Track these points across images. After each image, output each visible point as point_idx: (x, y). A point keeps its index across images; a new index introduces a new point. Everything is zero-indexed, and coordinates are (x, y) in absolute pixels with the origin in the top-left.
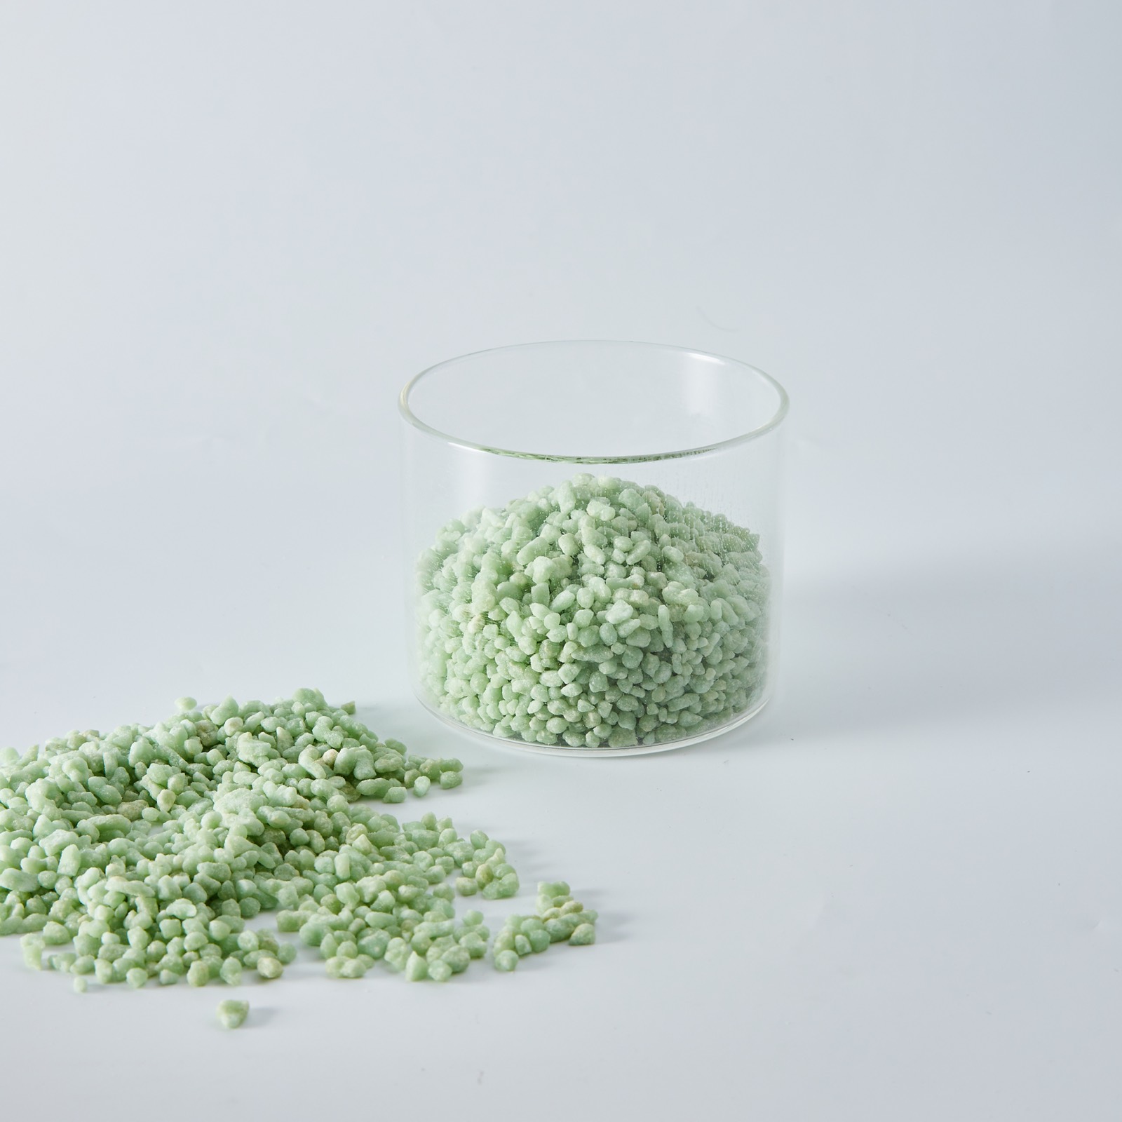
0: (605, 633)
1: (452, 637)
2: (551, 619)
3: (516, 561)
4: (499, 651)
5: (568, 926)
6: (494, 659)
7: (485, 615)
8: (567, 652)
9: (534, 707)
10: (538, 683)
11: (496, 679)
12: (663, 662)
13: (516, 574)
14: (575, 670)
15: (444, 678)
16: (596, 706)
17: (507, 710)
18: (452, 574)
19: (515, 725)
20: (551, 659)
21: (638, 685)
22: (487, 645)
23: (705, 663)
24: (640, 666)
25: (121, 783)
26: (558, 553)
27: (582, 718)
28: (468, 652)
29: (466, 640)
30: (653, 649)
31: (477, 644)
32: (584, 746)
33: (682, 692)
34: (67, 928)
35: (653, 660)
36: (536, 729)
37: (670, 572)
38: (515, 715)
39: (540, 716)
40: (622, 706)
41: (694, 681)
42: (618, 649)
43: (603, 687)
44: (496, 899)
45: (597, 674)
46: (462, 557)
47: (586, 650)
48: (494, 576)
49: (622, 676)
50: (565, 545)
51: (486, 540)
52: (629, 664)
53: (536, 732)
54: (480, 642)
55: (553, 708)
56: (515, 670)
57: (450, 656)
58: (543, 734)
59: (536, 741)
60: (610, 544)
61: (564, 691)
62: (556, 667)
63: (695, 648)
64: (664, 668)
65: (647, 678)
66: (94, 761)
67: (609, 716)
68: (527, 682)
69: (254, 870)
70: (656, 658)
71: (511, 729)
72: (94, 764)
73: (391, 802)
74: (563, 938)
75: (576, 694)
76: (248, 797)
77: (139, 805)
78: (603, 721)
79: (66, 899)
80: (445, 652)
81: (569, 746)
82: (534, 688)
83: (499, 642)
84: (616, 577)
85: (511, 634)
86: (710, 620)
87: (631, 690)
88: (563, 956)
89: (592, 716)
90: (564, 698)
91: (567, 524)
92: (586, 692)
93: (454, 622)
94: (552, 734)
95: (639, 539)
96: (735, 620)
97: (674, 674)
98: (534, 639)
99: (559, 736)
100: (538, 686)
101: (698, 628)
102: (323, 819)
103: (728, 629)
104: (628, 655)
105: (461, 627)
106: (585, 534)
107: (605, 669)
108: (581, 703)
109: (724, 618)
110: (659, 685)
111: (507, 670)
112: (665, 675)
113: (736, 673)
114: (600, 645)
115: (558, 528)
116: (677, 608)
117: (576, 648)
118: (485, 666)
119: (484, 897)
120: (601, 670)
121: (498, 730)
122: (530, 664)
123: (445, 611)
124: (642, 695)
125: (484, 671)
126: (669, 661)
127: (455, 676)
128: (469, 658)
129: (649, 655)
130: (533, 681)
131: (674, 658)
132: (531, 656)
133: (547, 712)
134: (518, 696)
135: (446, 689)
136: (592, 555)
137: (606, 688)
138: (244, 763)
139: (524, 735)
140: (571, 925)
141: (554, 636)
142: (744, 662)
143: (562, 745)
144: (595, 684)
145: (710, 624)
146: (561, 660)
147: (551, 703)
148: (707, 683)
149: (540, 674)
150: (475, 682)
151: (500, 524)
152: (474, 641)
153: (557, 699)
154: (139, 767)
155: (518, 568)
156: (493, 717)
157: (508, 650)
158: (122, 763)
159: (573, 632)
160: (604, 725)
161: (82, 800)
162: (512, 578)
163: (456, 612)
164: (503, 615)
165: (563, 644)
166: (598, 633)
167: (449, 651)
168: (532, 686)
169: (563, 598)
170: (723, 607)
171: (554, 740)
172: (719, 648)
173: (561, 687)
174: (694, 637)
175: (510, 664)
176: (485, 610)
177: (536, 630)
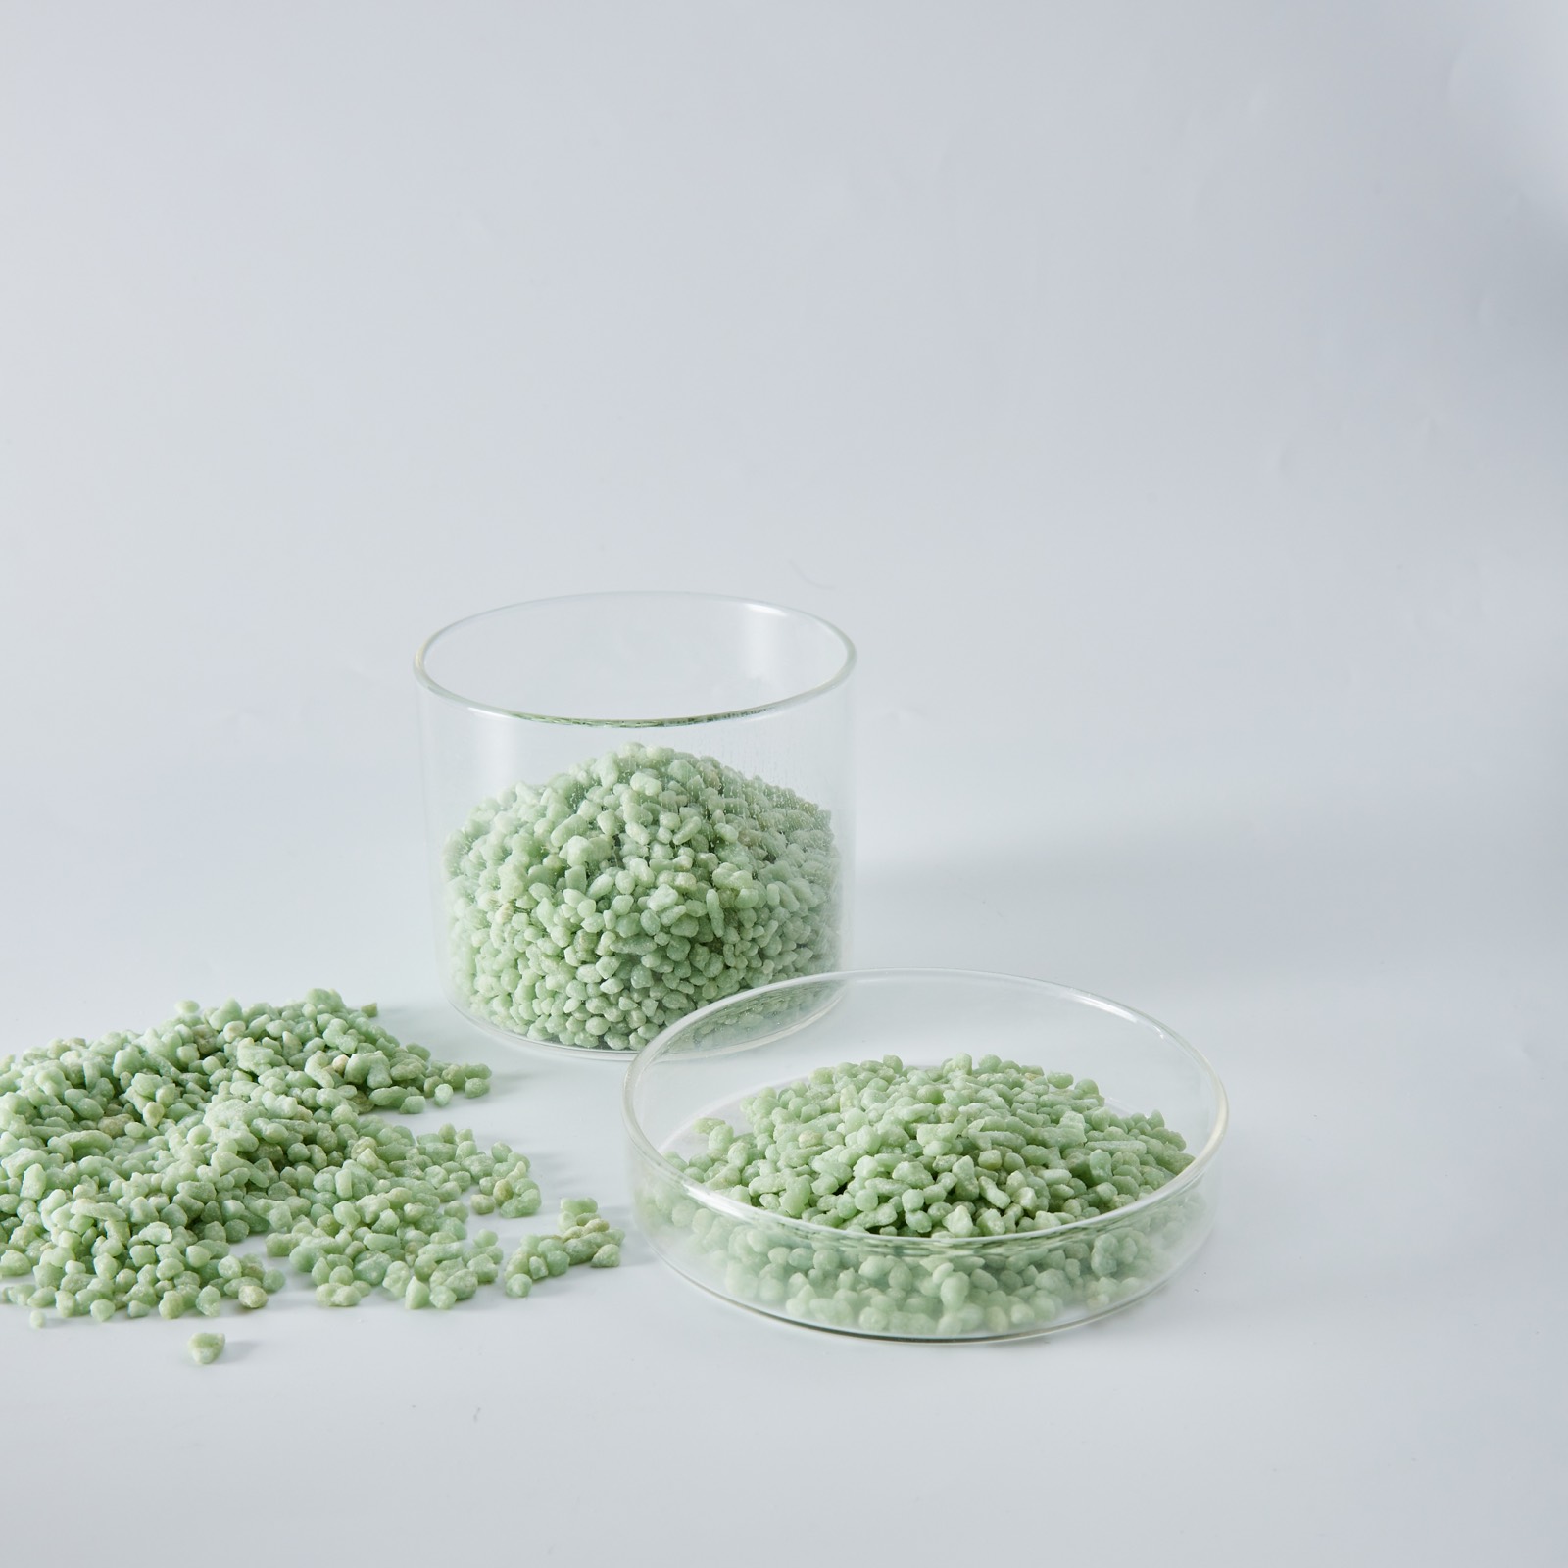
0: (645, 920)
1: (478, 929)
2: (586, 907)
3: (550, 842)
4: (530, 943)
5: (591, 1247)
6: (525, 952)
7: (513, 902)
8: (605, 943)
9: (571, 1006)
10: (575, 978)
11: (528, 974)
12: (713, 954)
13: (550, 856)
14: (615, 963)
15: (474, 975)
16: (639, 1003)
17: (541, 1010)
18: (480, 857)
19: (550, 1026)
20: (587, 951)
21: (687, 980)
22: (516, 937)
23: (762, 955)
24: (688, 958)
25: (104, 1095)
26: (597, 832)
27: (625, 1017)
28: (496, 945)
29: (494, 931)
30: (702, 940)
31: (505, 935)
32: (628, 1048)
33: (737, 986)
34: (28, 1257)
35: (702, 951)
36: (574, 1030)
37: (723, 853)
38: (550, 1015)
39: (577, 1015)
40: (667, 1003)
41: (750, 974)
42: (662, 939)
43: (647, 982)
44: (516, 1217)
45: (639, 967)
46: (492, 839)
47: (626, 941)
48: (526, 859)
49: (667, 969)
50: (604, 822)
51: (520, 819)
52: (674, 956)
53: (575, 1034)
54: (509, 933)
55: (591, 1007)
56: (548, 965)
57: (478, 950)
58: (582, 1035)
59: (575, 1045)
60: (656, 822)
61: (604, 987)
62: (594, 960)
63: (750, 938)
64: (714, 960)
65: (696, 971)
66: (73, 1072)
67: (655, 1015)
68: (562, 977)
69: (245, 1189)
70: (705, 949)
71: (546, 1031)
72: (74, 1075)
73: (408, 1113)
74: (584, 1260)
75: (616, 990)
76: (242, 1109)
77: (123, 1120)
78: (648, 1021)
79: (28, 1225)
80: (472, 946)
81: (611, 1049)
82: (570, 985)
83: (529, 933)
84: (661, 858)
85: (542, 925)
86: (767, 905)
87: (678, 986)
88: (586, 1281)
89: (635, 1015)
90: (604, 995)
91: (608, 800)
92: (627, 988)
93: (480, 912)
94: (592, 1036)
95: (688, 816)
96: (796, 906)
97: (727, 968)
98: (569, 929)
99: (601, 1038)
100: (575, 982)
101: (752, 915)
102: (326, 1132)
103: (788, 916)
104: (672, 946)
105: (489, 917)
106: (627, 811)
107: (648, 961)
108: (623, 1000)
109: (782, 903)
110: (710, 979)
111: (539, 965)
112: (716, 968)
113: (799, 966)
114: (641, 935)
115: (598, 804)
116: (728, 892)
117: (614, 938)
118: (516, 960)
119: (501, 1216)
120: (643, 963)
121: (533, 1032)
122: (564, 958)
123: (472, 899)
124: (691, 990)
125: (516, 966)
126: (721, 952)
127: (484, 973)
128: (498, 951)
129: (697, 945)
130: (568, 977)
131: (726, 948)
132: (565, 948)
133: (587, 1012)
134: (554, 994)
135: (476, 987)
136: (635, 834)
137: (650, 983)
138: (245, 1072)
139: (561, 1037)
140: (594, 1246)
141: (590, 925)
142: (808, 953)
143: (603, 1048)
144: (638, 979)
145: (767, 911)
146: (599, 952)
147: (589, 1001)
148: (764, 978)
149: (577, 968)
150: (505, 978)
151: (535, 801)
152: (503, 932)
153: (595, 997)
154: (124, 1076)
155: (552, 850)
156: (526, 1018)
157: (540, 942)
158: (106, 1074)
159: (611, 920)
160: (649, 1025)
161: (57, 1115)
162: (545, 861)
163: (483, 901)
164: (533, 903)
165: (599, 934)
166: (639, 922)
167: (476, 944)
168: (567, 983)
169: (601, 883)
170: (781, 891)
171: (595, 1042)
172: (778, 938)
173: (600, 983)
174: (748, 925)
175: (543, 958)
176: (512, 897)
177: (569, 919)
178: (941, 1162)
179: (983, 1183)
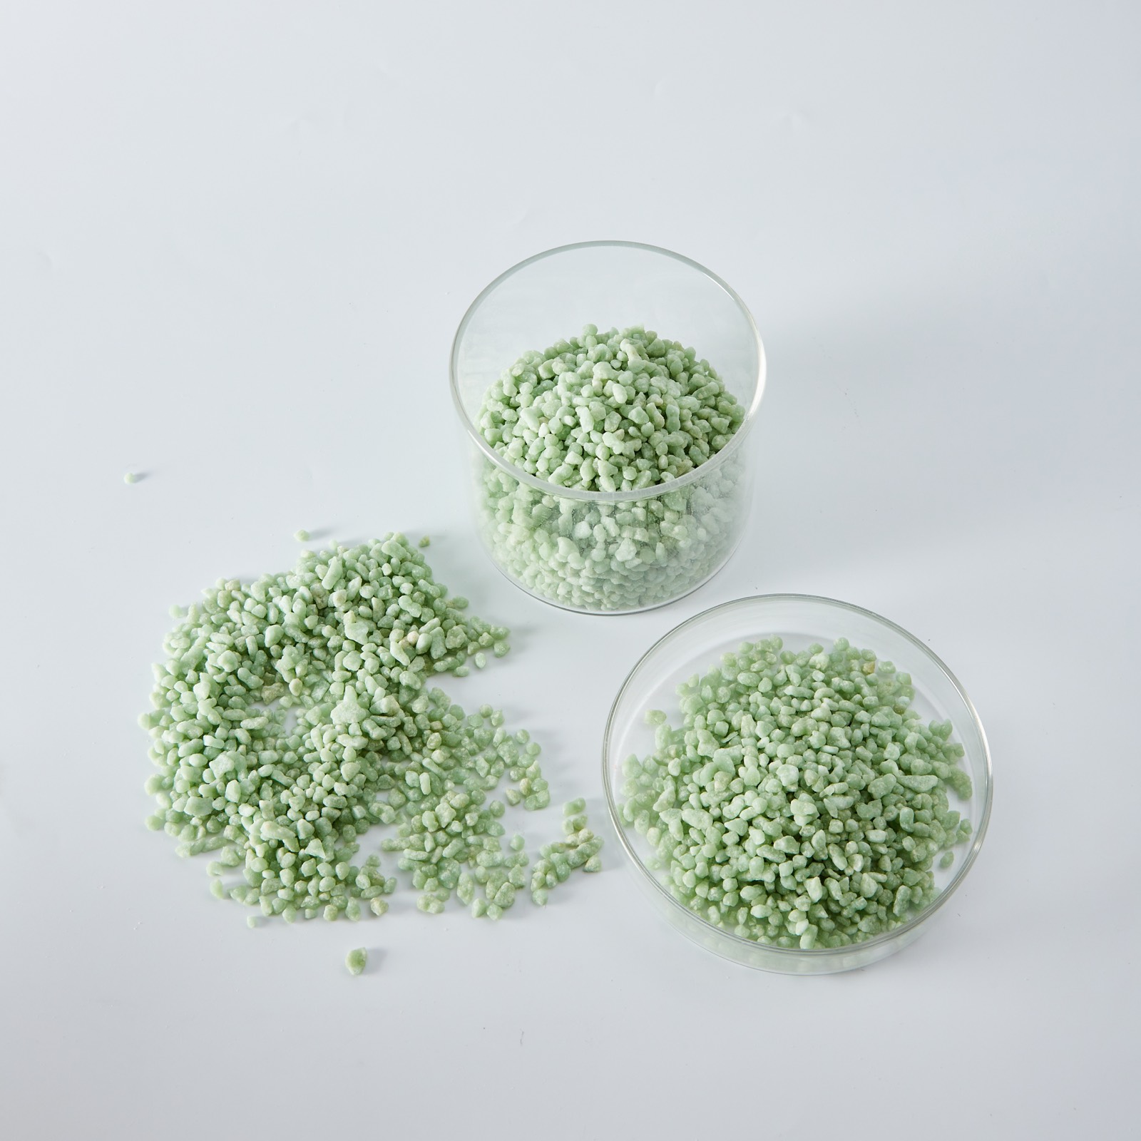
2: (573, 557)
5: (583, 858)
8: (586, 574)
10: (564, 581)
12: (659, 574)
13: (547, 497)
14: (591, 581)
25: (261, 665)
30: (652, 570)
34: (237, 853)
42: (624, 573)
43: (614, 589)
44: (534, 810)
52: (633, 578)
61: (584, 588)
63: (685, 559)
66: (240, 646)
69: (364, 786)
72: (240, 648)
73: (458, 676)
74: (580, 866)
75: (593, 591)
76: (355, 712)
77: (277, 689)
79: (234, 823)
82: (561, 583)
84: (625, 511)
88: (582, 886)
92: (600, 590)
95: (642, 469)
100: (564, 583)
101: (687, 551)
102: (410, 726)
103: (711, 537)
104: (632, 575)
107: (615, 581)
108: (597, 595)
116: (671, 541)
117: (592, 573)
119: (526, 808)
120: (611, 582)
126: (664, 572)
129: (649, 573)
130: (559, 580)
138: (351, 641)
140: (585, 856)
154: (274, 649)
157: (540, 563)
158: (261, 647)
159: (590, 566)
161: (236, 695)
178: (805, 832)
179: (831, 852)
